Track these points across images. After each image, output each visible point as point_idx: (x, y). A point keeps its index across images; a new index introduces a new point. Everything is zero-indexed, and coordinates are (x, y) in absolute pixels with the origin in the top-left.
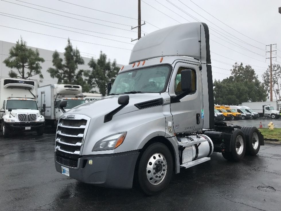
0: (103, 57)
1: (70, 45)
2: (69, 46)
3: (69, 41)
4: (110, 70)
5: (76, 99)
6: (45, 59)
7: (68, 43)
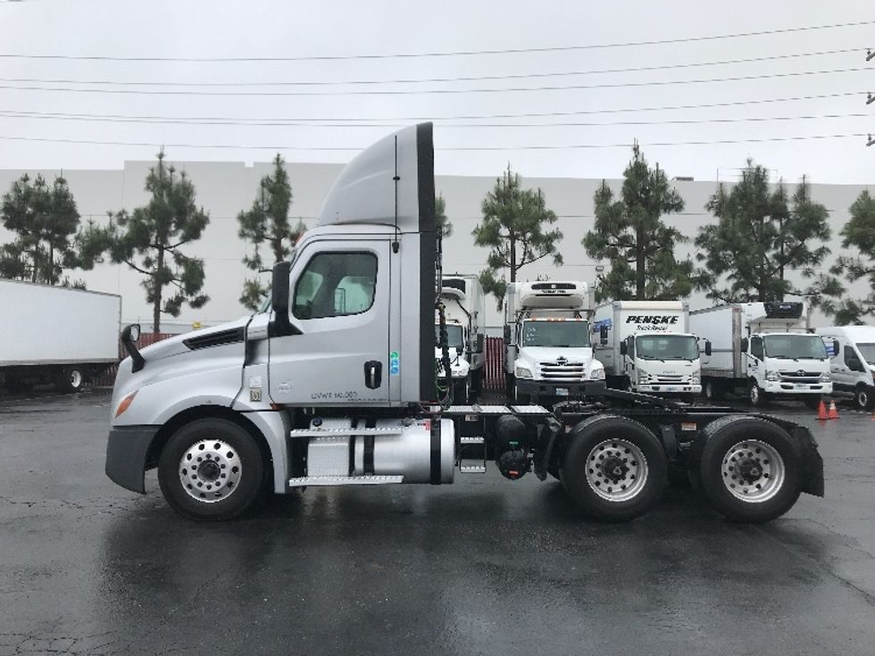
0: (756, 179)
1: (640, 159)
2: (636, 163)
3: (636, 149)
4: (788, 217)
5: (575, 320)
6: (557, 213)
7: (633, 154)
